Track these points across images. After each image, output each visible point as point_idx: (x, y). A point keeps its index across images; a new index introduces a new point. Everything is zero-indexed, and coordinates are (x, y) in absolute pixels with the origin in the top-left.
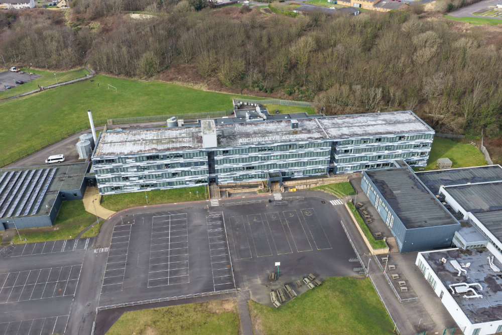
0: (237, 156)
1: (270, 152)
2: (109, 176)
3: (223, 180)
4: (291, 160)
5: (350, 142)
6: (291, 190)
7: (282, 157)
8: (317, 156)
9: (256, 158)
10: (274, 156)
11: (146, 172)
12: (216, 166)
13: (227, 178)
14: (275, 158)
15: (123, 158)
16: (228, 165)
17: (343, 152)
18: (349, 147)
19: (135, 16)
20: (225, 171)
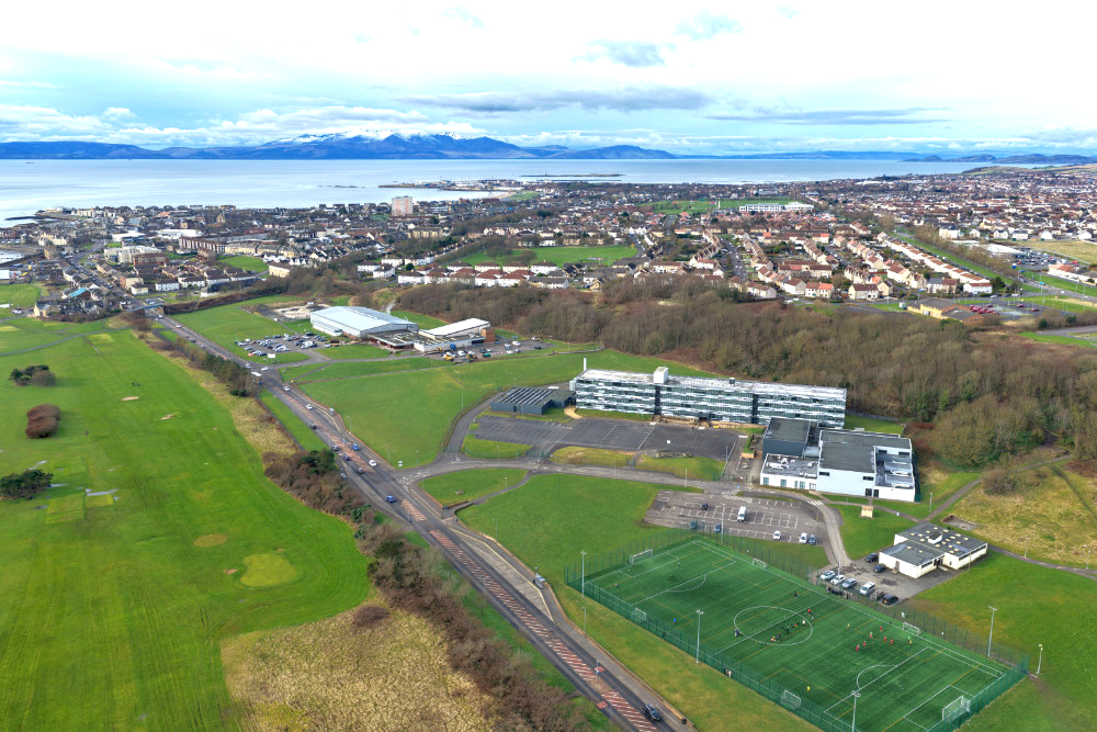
0: (677, 394)
1: (703, 394)
2: (586, 393)
3: (665, 412)
4: (719, 405)
7: (712, 401)
8: (741, 405)
9: (692, 398)
11: (610, 395)
12: (661, 399)
13: (668, 411)
14: (707, 400)
15: (596, 382)
16: (670, 400)
17: (764, 405)
19: (662, 303)
20: (668, 404)
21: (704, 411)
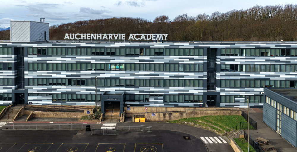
0: (58, 59)
1: (108, 57)
3: (36, 98)
4: (142, 74)
5: (238, 52)
6: (137, 120)
7: (129, 67)
8: (185, 71)
9: (87, 66)
10: (115, 64)
12: (26, 72)
13: (42, 95)
14: (117, 67)
16: (44, 73)
17: (228, 67)
18: (238, 61)
20: (40, 82)
21: (112, 90)
